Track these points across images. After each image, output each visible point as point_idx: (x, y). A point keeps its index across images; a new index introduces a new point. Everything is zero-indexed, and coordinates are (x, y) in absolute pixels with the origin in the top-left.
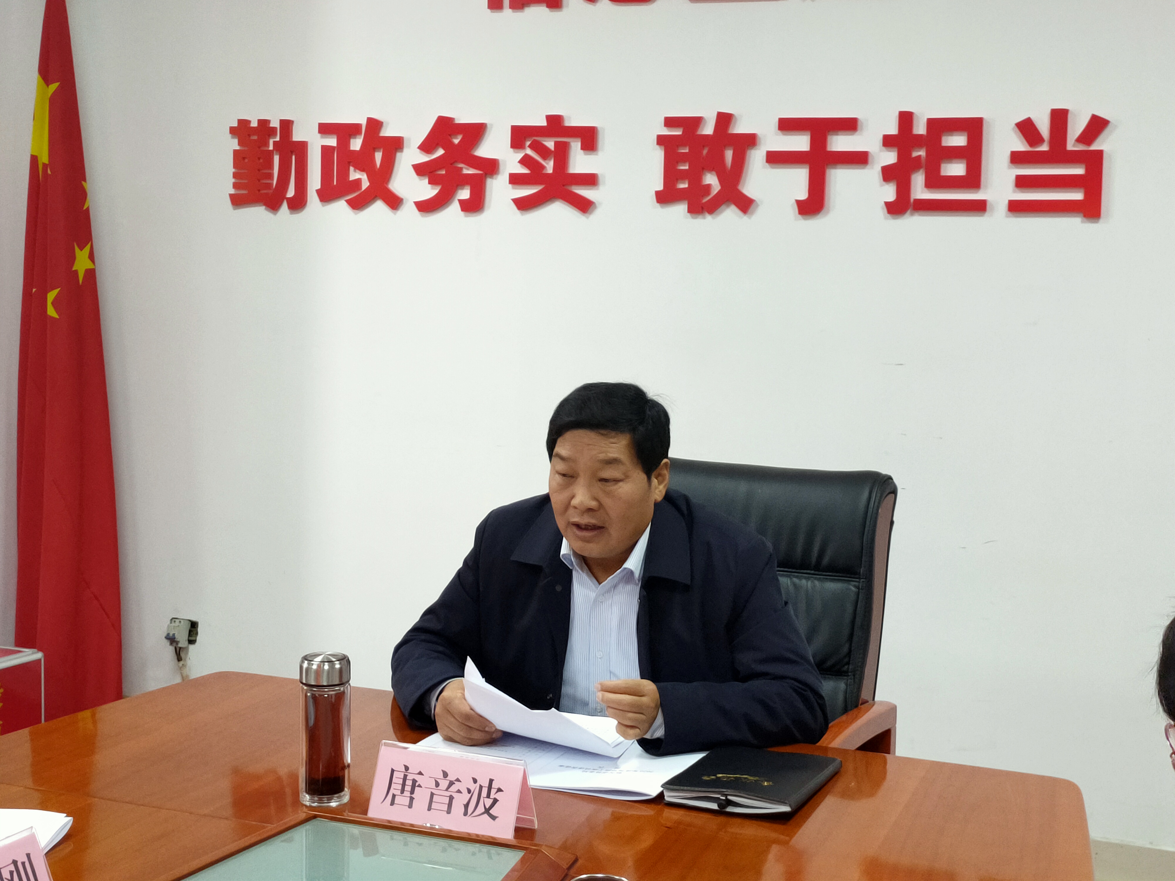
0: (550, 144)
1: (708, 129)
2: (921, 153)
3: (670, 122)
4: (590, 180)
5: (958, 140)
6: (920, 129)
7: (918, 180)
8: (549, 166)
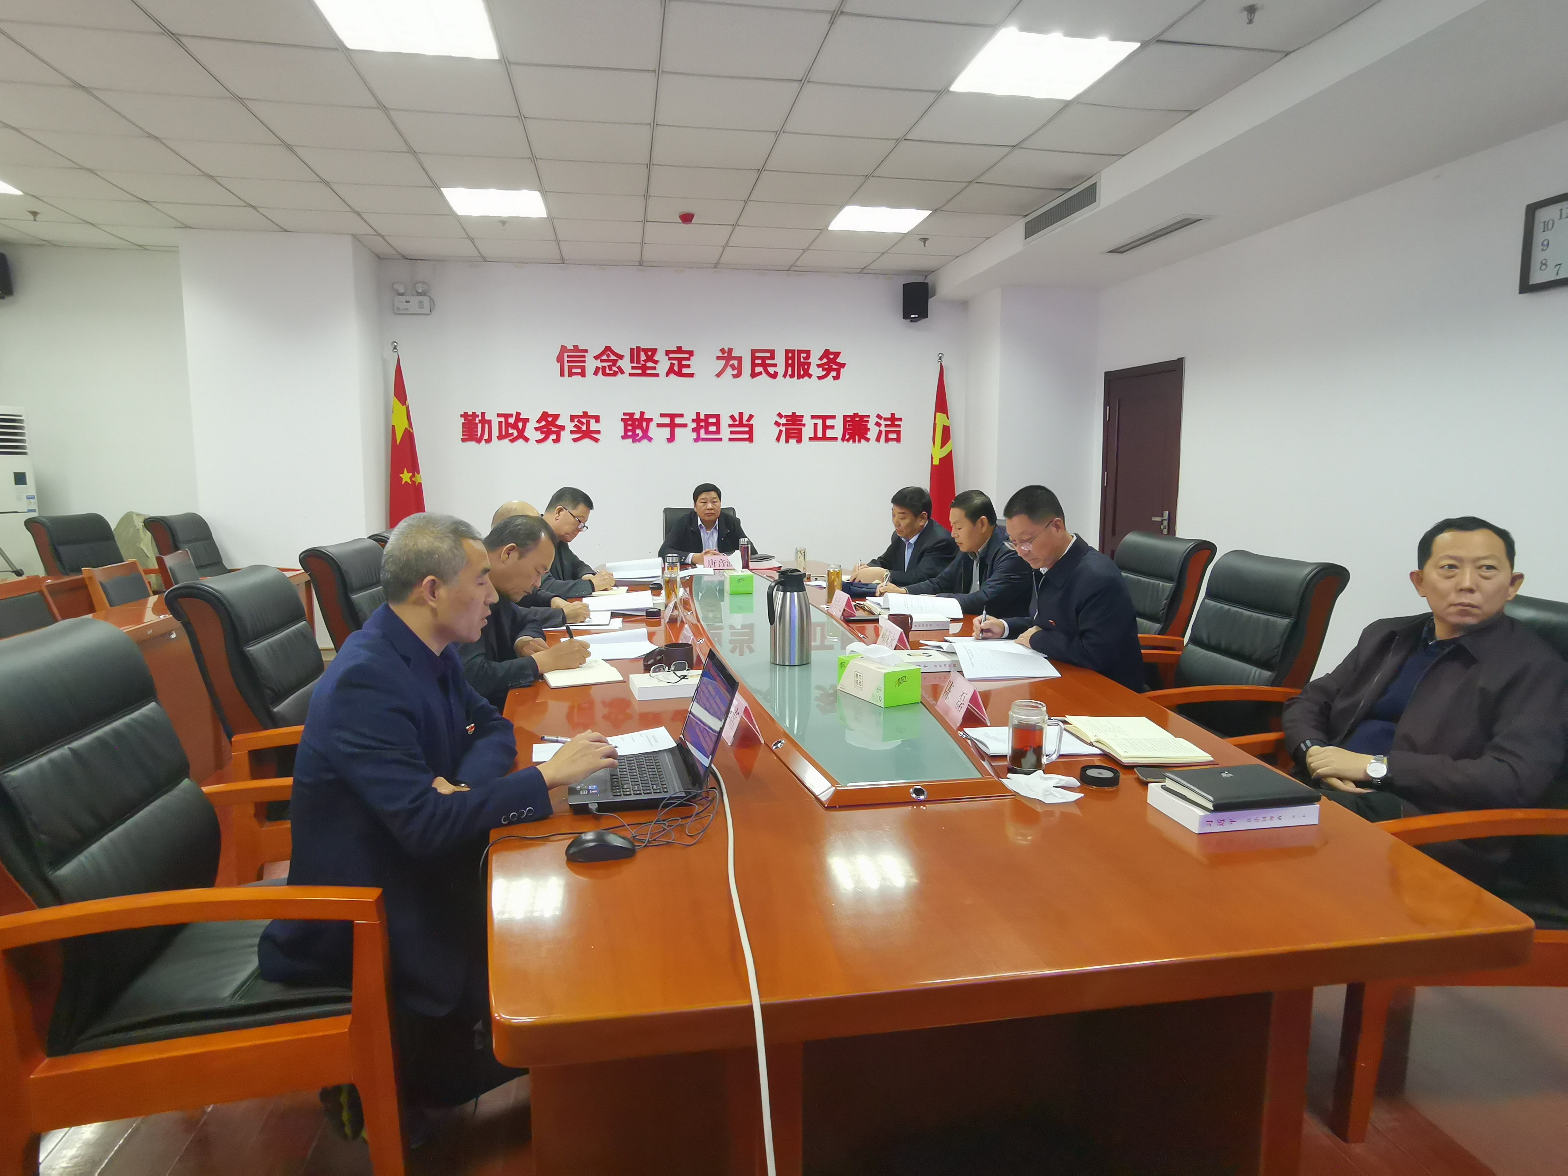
0: (584, 420)
1: (637, 416)
2: (703, 424)
3: (625, 414)
4: (598, 432)
5: (713, 420)
6: (702, 417)
7: (702, 431)
8: (584, 428)
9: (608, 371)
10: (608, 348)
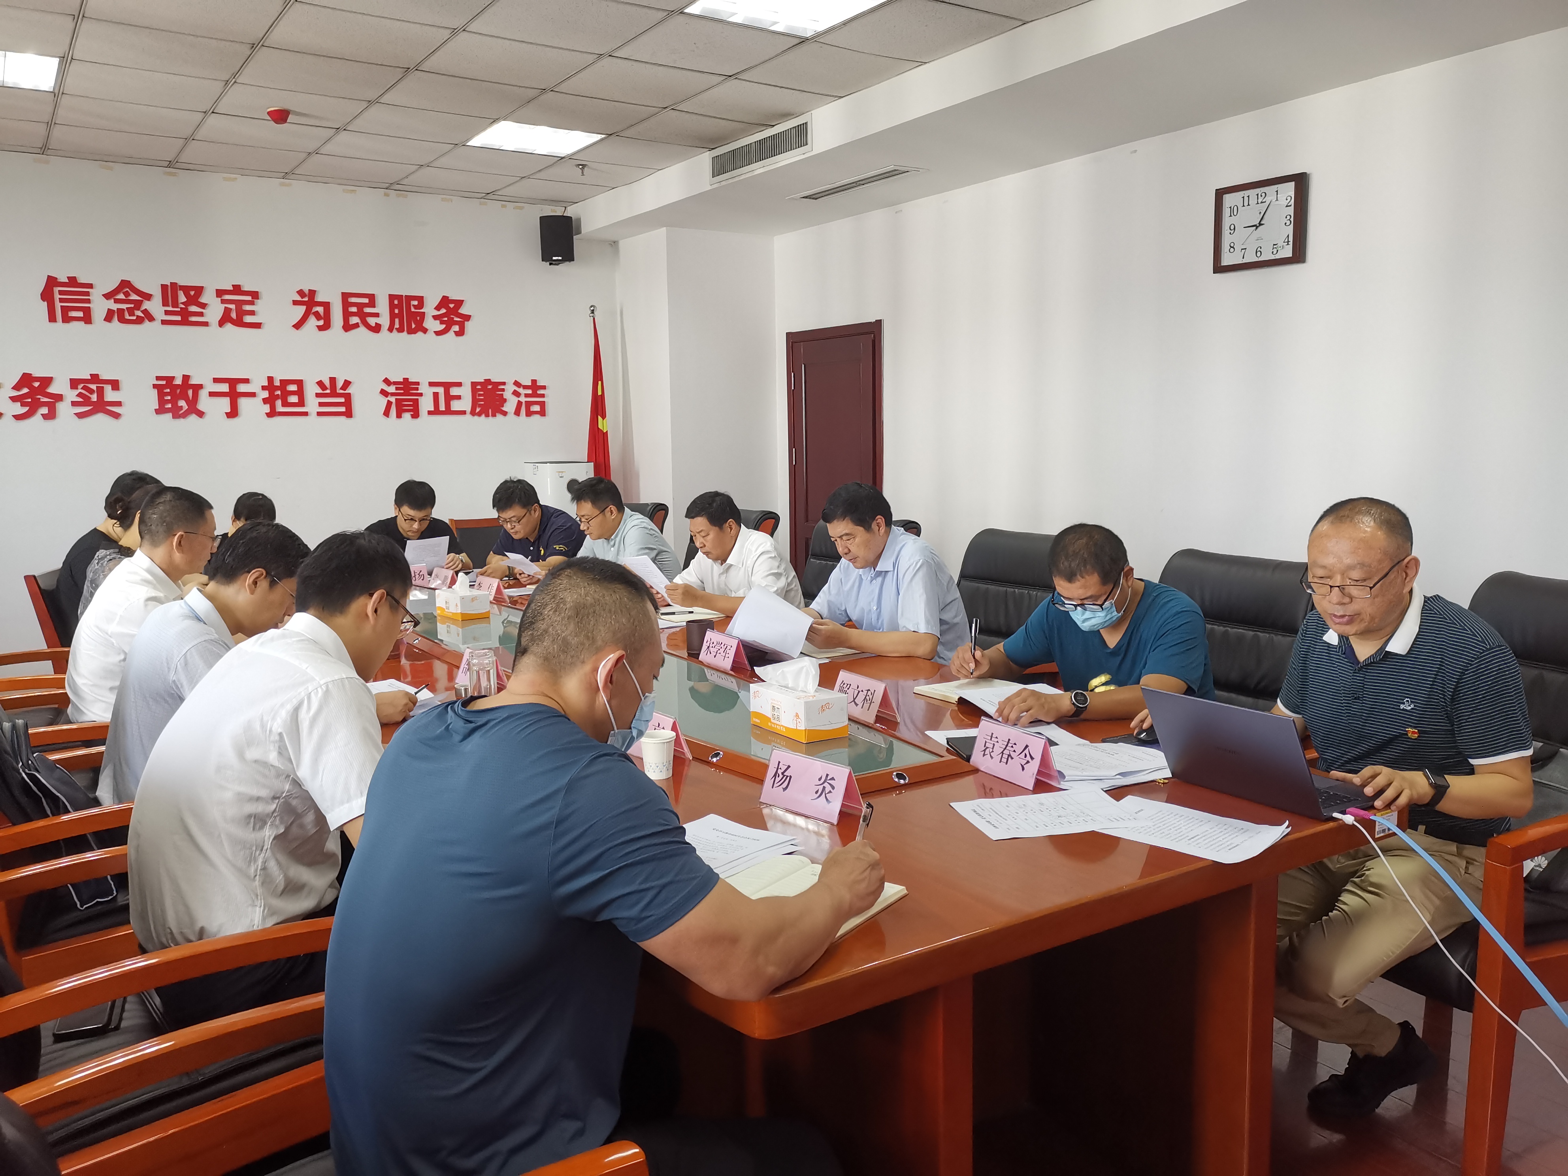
0: (93, 387)
1: (178, 381)
2: (279, 392)
3: (158, 378)
4: (119, 404)
5: (293, 388)
6: (277, 383)
7: (279, 403)
8: (94, 398)
9: (127, 317)
10: (125, 285)
